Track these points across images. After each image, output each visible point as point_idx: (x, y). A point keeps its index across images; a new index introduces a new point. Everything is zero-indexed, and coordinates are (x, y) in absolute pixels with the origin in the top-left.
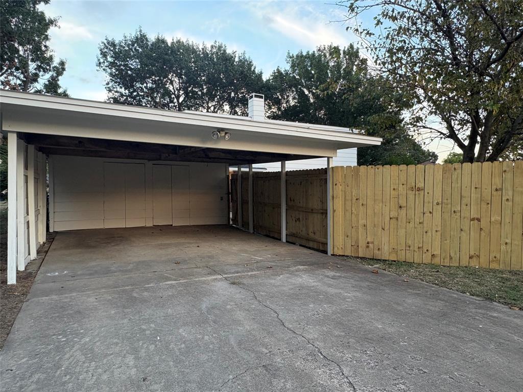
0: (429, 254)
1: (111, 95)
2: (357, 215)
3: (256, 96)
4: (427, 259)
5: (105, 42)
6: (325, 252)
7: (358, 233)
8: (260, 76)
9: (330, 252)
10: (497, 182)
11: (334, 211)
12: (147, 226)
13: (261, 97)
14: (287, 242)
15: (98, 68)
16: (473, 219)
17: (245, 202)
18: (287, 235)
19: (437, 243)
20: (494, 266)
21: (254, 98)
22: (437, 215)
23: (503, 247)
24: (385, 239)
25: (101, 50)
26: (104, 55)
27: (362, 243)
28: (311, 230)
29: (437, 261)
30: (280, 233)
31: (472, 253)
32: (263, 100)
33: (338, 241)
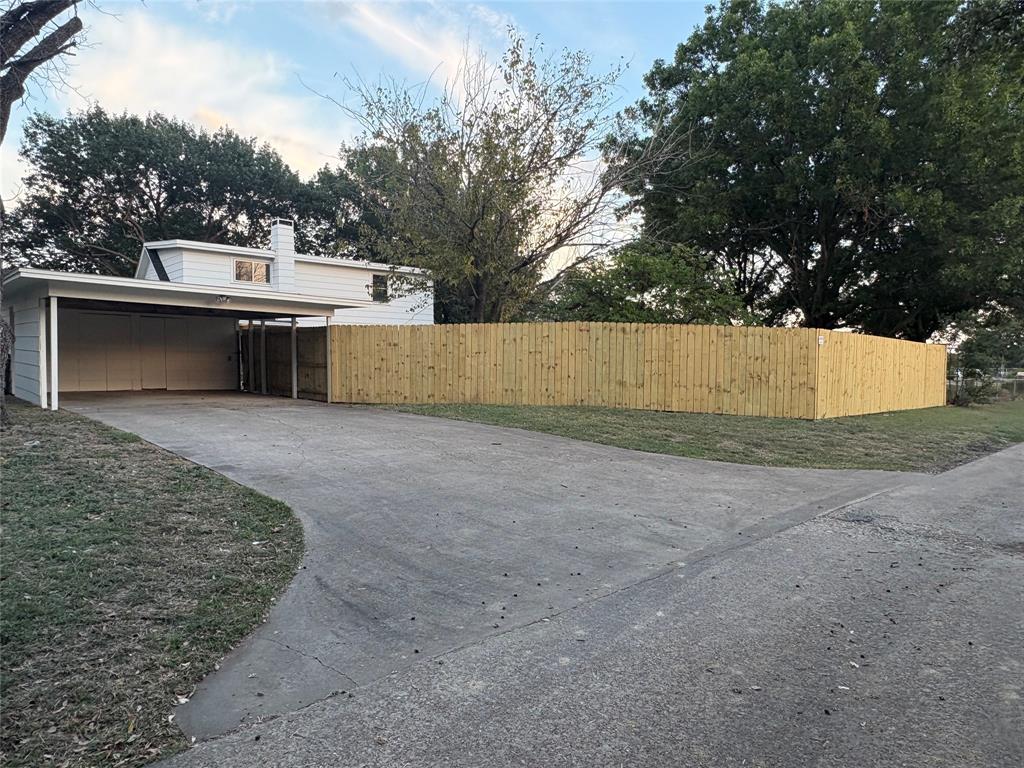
0: (403, 397)
2: (350, 367)
3: (281, 222)
4: (401, 400)
5: (35, 118)
6: (326, 402)
7: (350, 381)
8: (295, 178)
9: (329, 401)
10: (443, 338)
11: (332, 364)
12: (134, 389)
13: (290, 224)
14: (298, 398)
15: (21, 158)
16: (429, 368)
17: (256, 363)
18: (298, 392)
19: (408, 387)
20: (443, 401)
21: (279, 225)
22: (407, 366)
23: (448, 387)
24: (371, 387)
25: (26, 130)
26: (32, 137)
27: (354, 391)
28: (317, 383)
29: (408, 401)
30: (291, 390)
31: (430, 393)
32: (292, 228)
33: (335, 390)
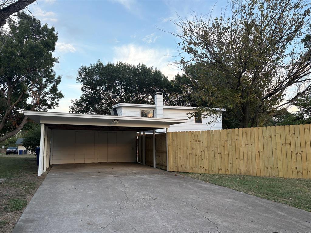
0: (204, 169)
1: (84, 93)
2: (177, 153)
3: (158, 94)
4: (203, 171)
5: (82, 67)
6: (167, 171)
7: (178, 160)
9: (168, 170)
10: (226, 137)
11: (169, 151)
12: (95, 162)
14: (156, 168)
15: (77, 81)
16: (219, 154)
17: (142, 150)
18: (156, 164)
19: (207, 164)
20: (227, 173)
22: (206, 152)
23: (230, 165)
24: (188, 163)
25: (79, 72)
26: (80, 74)
27: (180, 166)
28: (163, 161)
29: (207, 172)
30: (153, 164)
31: (219, 168)
32: (162, 95)
33: (171, 166)
